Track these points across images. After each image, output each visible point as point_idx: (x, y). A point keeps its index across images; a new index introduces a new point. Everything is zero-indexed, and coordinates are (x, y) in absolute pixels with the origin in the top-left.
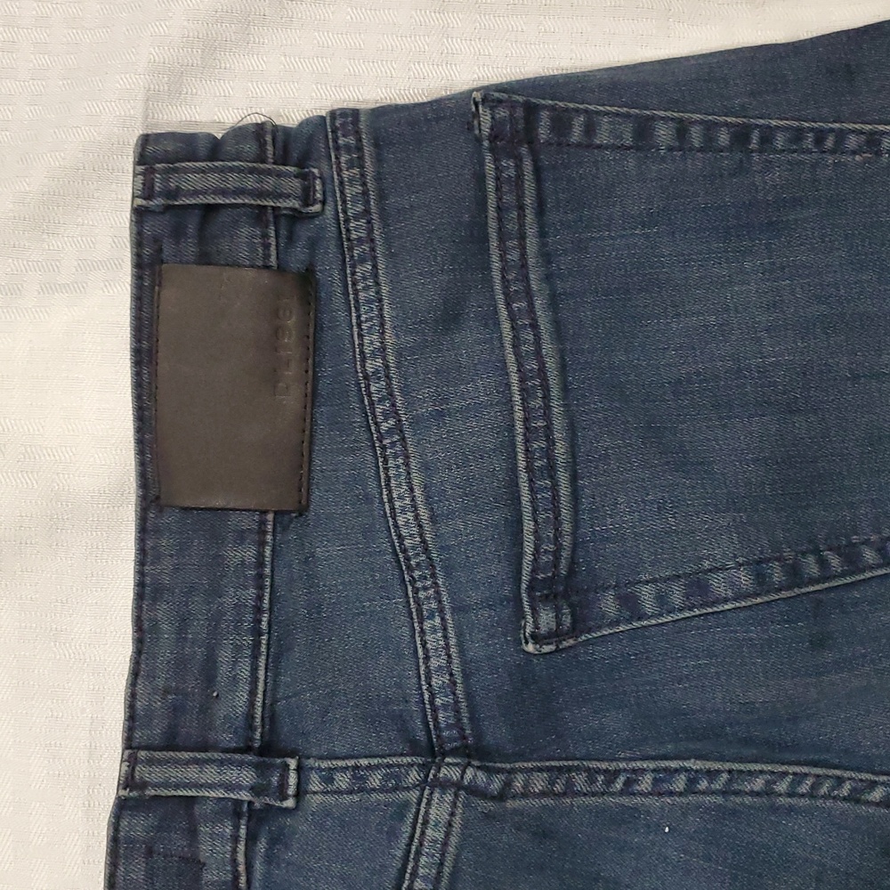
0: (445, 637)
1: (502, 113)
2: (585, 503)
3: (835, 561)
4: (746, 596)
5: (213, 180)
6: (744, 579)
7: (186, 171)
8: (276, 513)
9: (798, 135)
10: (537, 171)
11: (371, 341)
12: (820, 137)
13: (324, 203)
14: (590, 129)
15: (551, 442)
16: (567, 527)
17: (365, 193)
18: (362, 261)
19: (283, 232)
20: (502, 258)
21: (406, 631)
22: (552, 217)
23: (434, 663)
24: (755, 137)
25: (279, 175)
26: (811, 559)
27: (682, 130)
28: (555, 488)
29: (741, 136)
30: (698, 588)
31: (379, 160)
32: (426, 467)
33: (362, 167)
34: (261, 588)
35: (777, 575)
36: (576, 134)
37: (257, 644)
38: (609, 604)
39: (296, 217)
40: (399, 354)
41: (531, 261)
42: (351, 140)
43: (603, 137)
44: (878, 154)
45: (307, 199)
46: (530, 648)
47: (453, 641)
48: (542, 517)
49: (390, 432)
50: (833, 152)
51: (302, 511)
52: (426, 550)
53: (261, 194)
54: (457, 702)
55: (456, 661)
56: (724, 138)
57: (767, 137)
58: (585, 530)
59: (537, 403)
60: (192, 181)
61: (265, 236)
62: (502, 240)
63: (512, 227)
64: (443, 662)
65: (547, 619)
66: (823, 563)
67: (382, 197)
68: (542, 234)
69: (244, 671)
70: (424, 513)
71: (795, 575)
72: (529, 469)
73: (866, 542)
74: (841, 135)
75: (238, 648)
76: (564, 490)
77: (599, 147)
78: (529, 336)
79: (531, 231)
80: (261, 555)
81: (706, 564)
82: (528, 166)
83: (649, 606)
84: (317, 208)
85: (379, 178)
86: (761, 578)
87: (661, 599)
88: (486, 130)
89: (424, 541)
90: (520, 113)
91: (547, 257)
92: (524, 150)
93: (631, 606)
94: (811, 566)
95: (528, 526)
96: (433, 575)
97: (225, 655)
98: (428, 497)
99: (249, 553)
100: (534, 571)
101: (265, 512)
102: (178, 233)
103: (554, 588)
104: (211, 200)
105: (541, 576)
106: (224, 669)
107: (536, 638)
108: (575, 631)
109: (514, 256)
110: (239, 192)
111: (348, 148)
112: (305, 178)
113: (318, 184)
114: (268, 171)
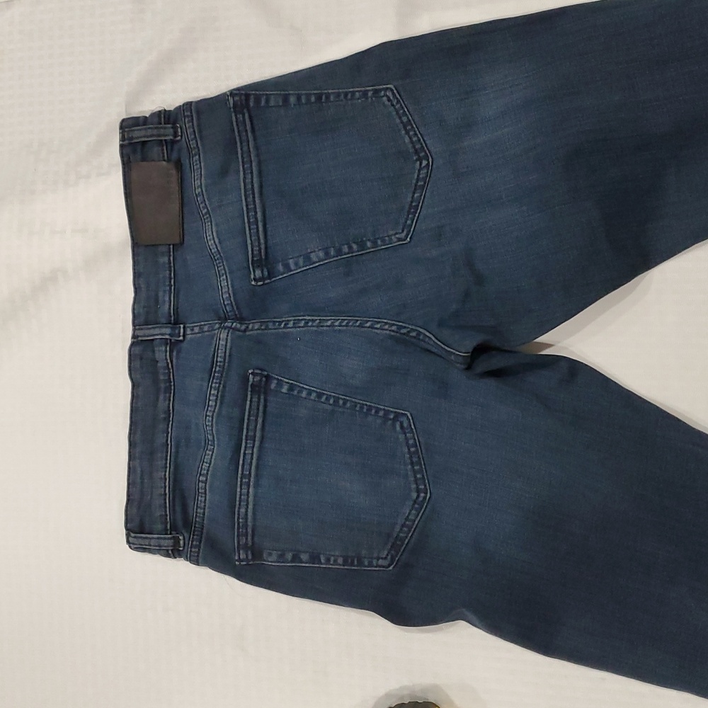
0: (227, 282)
1: (237, 98)
2: (269, 233)
3: (355, 247)
4: (322, 260)
5: (143, 133)
6: (321, 254)
7: (134, 130)
8: (173, 245)
9: (338, 95)
10: (250, 118)
11: (198, 183)
12: (346, 94)
13: (182, 136)
14: (267, 101)
15: (256, 213)
16: (262, 241)
17: (194, 131)
18: (196, 155)
19: (169, 147)
20: (241, 149)
21: (216, 281)
22: (258, 133)
23: (224, 291)
24: (324, 97)
25: (165, 128)
26: (346, 246)
27: (299, 98)
28: (257, 228)
29: (319, 97)
30: (307, 258)
31: (198, 119)
32: (216, 225)
33: (193, 122)
34: (170, 271)
35: (332, 252)
36: (263, 103)
37: (171, 289)
38: (280, 268)
39: (173, 142)
40: (206, 186)
41: (251, 150)
42: (189, 113)
43: (272, 103)
44: (367, 98)
45: (175, 135)
46: (253, 283)
47: (229, 283)
48: (253, 238)
49: (206, 214)
50: (351, 99)
51: (182, 243)
52: (219, 253)
53: (159, 136)
54: (232, 303)
55: (230, 289)
56: (313, 99)
57: (328, 96)
58: (270, 243)
59: (250, 199)
60: (136, 134)
61: (163, 150)
62: (241, 143)
63: (244, 138)
64: (227, 290)
65: (258, 273)
66: (350, 247)
67: (200, 132)
68: (255, 139)
69: (167, 299)
70: (217, 241)
71: (339, 252)
72: (249, 222)
73: (369, 240)
74: (353, 93)
75: (165, 291)
76: (261, 229)
77: (271, 107)
78: (250, 176)
79: (251, 138)
80: (169, 259)
81: (309, 251)
82: (247, 115)
83: (293, 267)
84: (179, 138)
85: (199, 125)
86: (327, 254)
87: (296, 264)
88: (232, 105)
89: (218, 250)
90: (243, 97)
91: (257, 148)
92: (245, 111)
93: (287, 267)
94: (345, 249)
95: (249, 241)
96: (223, 262)
97: (161, 294)
98: (217, 235)
99: (166, 259)
100: (253, 257)
101: (170, 245)
103: (258, 264)
104: (143, 139)
105: (255, 259)
106: (160, 298)
107: (255, 279)
108: (270, 277)
109: (245, 148)
110: (151, 136)
111: (188, 116)
112: (175, 128)
113: (179, 130)
114: (161, 128)
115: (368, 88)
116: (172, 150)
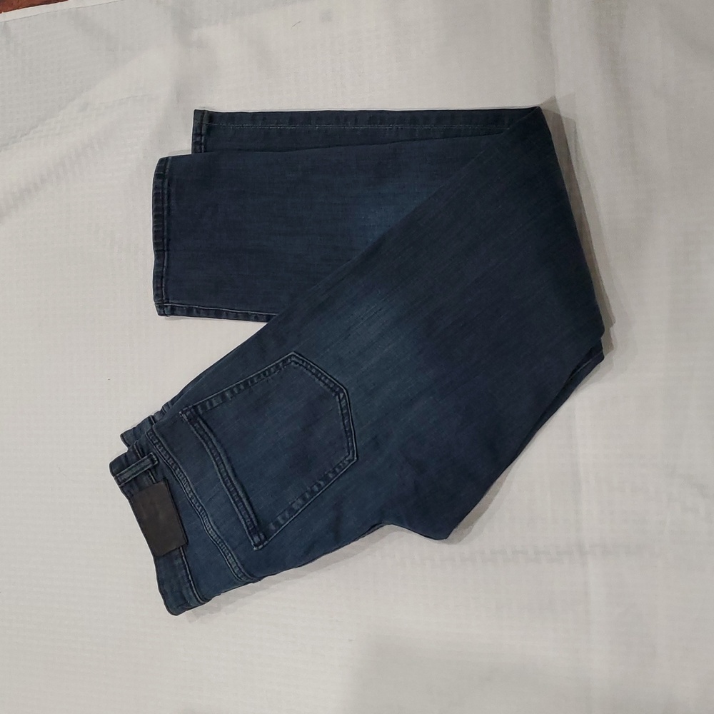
0: (233, 558)
1: (188, 413)
2: (254, 504)
3: (322, 483)
4: (303, 505)
5: (130, 473)
6: (300, 501)
7: (123, 474)
8: (182, 546)
9: (259, 376)
10: (204, 422)
11: (188, 489)
12: (264, 373)
13: (158, 460)
14: (211, 404)
15: (238, 492)
16: (251, 512)
17: (167, 452)
18: (176, 469)
19: (154, 472)
20: (209, 448)
21: (224, 562)
22: (215, 430)
23: (233, 567)
24: (249, 383)
25: (144, 461)
26: (315, 486)
27: (231, 390)
28: (243, 504)
29: (246, 383)
30: (292, 510)
31: (166, 441)
32: (212, 516)
33: (163, 446)
34: (186, 569)
35: (308, 496)
36: (209, 408)
37: (191, 585)
38: (272, 527)
39: (155, 467)
40: (195, 488)
41: (216, 445)
42: (157, 441)
43: (215, 404)
44: (281, 369)
45: (153, 461)
46: (255, 549)
47: (236, 558)
48: (243, 513)
49: (201, 511)
50: (270, 375)
51: (187, 543)
52: (220, 538)
53: (143, 469)
54: (244, 574)
55: (238, 563)
56: (242, 387)
57: (252, 380)
58: (257, 511)
59: (229, 484)
60: (126, 476)
61: (150, 476)
62: (206, 443)
63: (207, 439)
64: (235, 565)
65: (256, 539)
66: (319, 485)
67: (172, 450)
68: (215, 436)
69: (191, 594)
70: (215, 528)
71: (313, 493)
72: (235, 502)
73: (329, 472)
74: (269, 369)
75: (187, 588)
76: (246, 504)
77: (216, 407)
78: (222, 466)
79: (212, 437)
80: (183, 560)
81: (290, 503)
82: (201, 422)
83: (282, 522)
84: (156, 463)
85: (168, 445)
86: (305, 500)
87: (284, 518)
88: (187, 420)
89: (218, 536)
90: (192, 410)
91: (218, 441)
92: (198, 419)
93: (278, 524)
94: (316, 488)
95: (240, 517)
96: (224, 544)
97: (184, 592)
98: (214, 523)
99: (180, 561)
100: (248, 528)
101: (179, 548)
102: (131, 486)
103: (254, 531)
104: (133, 477)
105: (250, 529)
106: (186, 596)
107: (255, 545)
108: (266, 538)
109: (211, 446)
110: (137, 472)
111: (157, 443)
112: (150, 457)
113: (154, 457)
114: (141, 462)
115: (277, 362)
116: (156, 472)
